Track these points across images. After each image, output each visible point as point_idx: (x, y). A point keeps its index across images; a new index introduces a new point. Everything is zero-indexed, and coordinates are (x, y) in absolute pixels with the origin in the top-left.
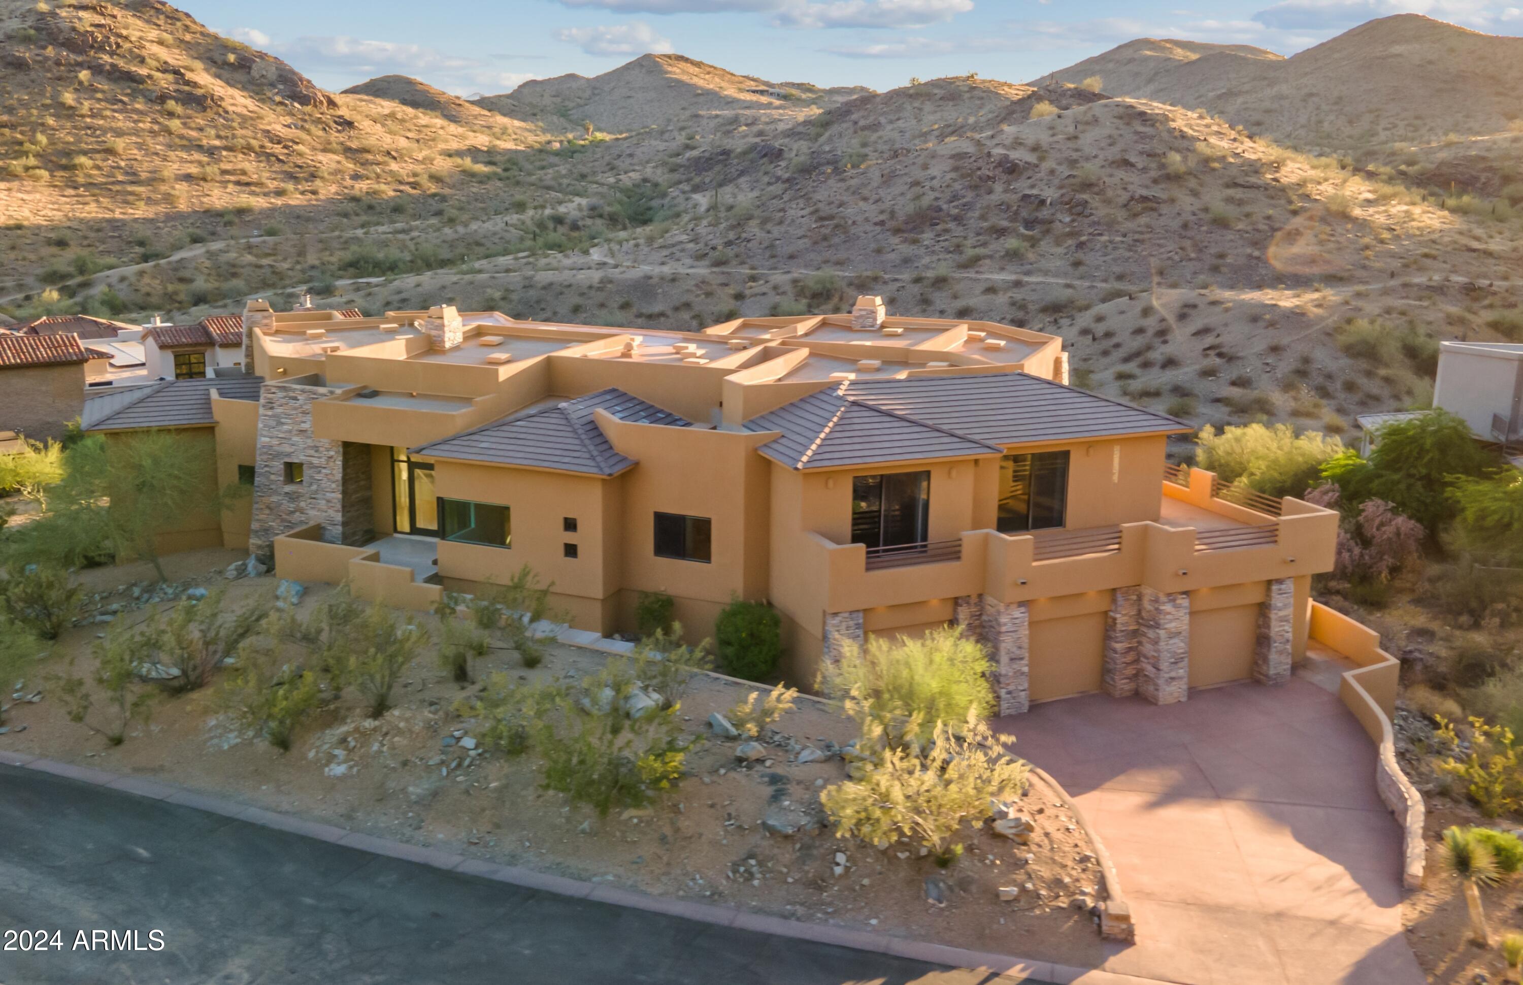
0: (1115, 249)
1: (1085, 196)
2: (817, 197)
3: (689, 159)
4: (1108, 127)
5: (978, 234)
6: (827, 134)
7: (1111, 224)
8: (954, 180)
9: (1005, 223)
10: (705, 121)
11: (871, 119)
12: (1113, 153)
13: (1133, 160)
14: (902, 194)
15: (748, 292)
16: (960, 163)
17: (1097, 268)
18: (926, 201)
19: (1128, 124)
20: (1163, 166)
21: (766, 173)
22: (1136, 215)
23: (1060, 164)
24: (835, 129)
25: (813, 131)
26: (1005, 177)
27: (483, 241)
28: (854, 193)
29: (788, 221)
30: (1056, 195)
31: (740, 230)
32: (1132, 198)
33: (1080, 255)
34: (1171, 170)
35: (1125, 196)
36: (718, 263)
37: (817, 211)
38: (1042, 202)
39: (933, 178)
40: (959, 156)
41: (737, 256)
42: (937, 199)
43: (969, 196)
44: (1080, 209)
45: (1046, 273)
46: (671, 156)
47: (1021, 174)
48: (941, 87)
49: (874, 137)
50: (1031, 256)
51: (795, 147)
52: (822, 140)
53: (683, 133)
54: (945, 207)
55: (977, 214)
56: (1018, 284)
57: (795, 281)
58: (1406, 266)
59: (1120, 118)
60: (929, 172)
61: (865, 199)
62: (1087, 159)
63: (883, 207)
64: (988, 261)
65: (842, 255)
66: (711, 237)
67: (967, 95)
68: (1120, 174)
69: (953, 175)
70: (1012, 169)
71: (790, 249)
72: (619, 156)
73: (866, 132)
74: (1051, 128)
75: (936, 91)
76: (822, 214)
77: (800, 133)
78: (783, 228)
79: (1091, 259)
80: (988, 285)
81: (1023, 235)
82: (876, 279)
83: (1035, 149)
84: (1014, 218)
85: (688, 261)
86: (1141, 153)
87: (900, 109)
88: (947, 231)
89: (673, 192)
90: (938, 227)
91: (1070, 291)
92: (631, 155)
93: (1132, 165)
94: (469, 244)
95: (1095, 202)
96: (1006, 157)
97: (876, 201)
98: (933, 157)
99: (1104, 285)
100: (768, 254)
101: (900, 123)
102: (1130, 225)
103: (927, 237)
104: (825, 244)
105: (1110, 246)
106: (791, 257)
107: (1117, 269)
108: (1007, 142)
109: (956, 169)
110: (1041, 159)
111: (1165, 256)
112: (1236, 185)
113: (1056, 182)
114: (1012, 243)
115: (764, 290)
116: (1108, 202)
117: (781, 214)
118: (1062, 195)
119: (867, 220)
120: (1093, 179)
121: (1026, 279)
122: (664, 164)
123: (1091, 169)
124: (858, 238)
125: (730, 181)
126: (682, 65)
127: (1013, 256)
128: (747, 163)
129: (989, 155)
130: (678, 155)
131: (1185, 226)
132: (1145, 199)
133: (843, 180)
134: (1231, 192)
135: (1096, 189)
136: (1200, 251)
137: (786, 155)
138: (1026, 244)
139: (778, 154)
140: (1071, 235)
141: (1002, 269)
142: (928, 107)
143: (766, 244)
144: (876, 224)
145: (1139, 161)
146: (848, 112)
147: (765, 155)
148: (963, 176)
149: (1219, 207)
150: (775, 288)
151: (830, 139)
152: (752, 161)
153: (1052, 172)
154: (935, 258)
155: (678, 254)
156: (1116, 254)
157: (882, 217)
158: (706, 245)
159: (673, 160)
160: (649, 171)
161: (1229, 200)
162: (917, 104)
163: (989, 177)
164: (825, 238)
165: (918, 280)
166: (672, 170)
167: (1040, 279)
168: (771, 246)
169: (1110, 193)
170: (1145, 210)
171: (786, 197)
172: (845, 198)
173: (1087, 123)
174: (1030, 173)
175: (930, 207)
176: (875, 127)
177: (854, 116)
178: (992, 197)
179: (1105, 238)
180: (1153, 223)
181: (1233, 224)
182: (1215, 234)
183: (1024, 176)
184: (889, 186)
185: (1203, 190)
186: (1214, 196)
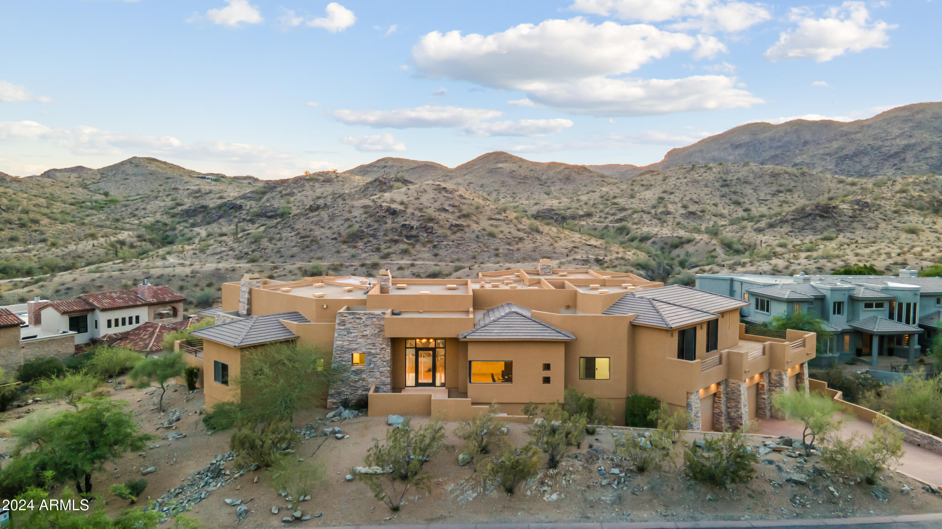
0: (450, 248)
1: (431, 225)
2: (297, 227)
3: (182, 211)
4: (431, 194)
5: (385, 243)
6: (265, 197)
7: (445, 237)
8: (367, 218)
9: (397, 238)
10: (181, 192)
12: (437, 205)
13: (447, 208)
14: (342, 225)
15: (275, 275)
16: (367, 210)
17: (446, 256)
18: (356, 227)
19: (440, 193)
20: (460, 211)
21: (235, 217)
22: (455, 233)
23: (415, 210)
25: (256, 196)
26: (391, 216)
27: (82, 255)
28: (316, 225)
29: (284, 239)
30: (418, 224)
31: (257, 244)
32: (452, 225)
33: (436, 251)
34: (464, 212)
35: (448, 225)
36: (253, 261)
37: (299, 234)
38: (412, 228)
39: (355, 217)
40: (365, 207)
41: (261, 257)
42: (360, 227)
43: (376, 225)
44: (430, 230)
45: (424, 259)
46: (169, 209)
47: (398, 215)
48: (322, 176)
50: (413, 252)
51: (249, 203)
52: (263, 200)
53: (170, 198)
54: (365, 230)
55: (382, 233)
56: (412, 265)
57: (300, 268)
58: (570, 251)
59: (436, 190)
60: (353, 214)
61: (323, 227)
62: (427, 208)
63: (334, 231)
64: (394, 255)
65: (319, 255)
66: (241, 248)
67: (335, 180)
68: (443, 215)
69: (365, 215)
70: (394, 213)
71: (290, 253)
72: (137, 209)
74: (406, 194)
75: (320, 178)
76: (301, 235)
77: (250, 197)
78: (283, 243)
79: (442, 252)
80: (399, 266)
81: (407, 243)
82: (341, 265)
83: (402, 203)
84: (400, 234)
85: (234, 261)
86: (450, 205)
87: (303, 185)
88: (370, 241)
89: (179, 227)
90: (365, 240)
91: (438, 267)
92: (144, 209)
93: (447, 211)
94: (74, 257)
95: (436, 227)
96: (390, 207)
97: (330, 228)
98: (353, 207)
99: (451, 264)
100: (278, 255)
102: (453, 237)
103: (360, 244)
104: (309, 249)
105: (448, 247)
106: (292, 256)
107: (455, 257)
108: (388, 200)
109: (366, 213)
110: (406, 208)
111: (474, 250)
112: (492, 219)
113: (416, 218)
114: (403, 246)
115: (284, 273)
116: (442, 227)
117: (279, 236)
118: (420, 224)
119: (327, 237)
120: (433, 217)
121: (416, 263)
122: (167, 213)
123: (431, 212)
124: (325, 246)
125: (214, 221)
126: (155, 163)
127: (405, 252)
128: (221, 212)
129: (381, 206)
130: (174, 208)
131: (478, 237)
132: (457, 225)
133: (308, 218)
134: (491, 222)
135: (435, 222)
136: (487, 247)
137: (244, 208)
138: (410, 247)
139: (240, 207)
140: (430, 242)
141: (402, 258)
142: (317, 185)
143: (275, 251)
144: (332, 239)
145: (451, 209)
147: (232, 208)
148: (370, 216)
149: (490, 229)
150: (290, 272)
151: (268, 200)
152: (225, 211)
153: (413, 214)
154: (367, 254)
155: (225, 258)
156: (451, 250)
157: (334, 236)
158: (241, 252)
159: (172, 211)
160: (158, 217)
161: (492, 225)
163: (384, 216)
164: (308, 247)
165: (363, 265)
166: (173, 216)
167: (422, 262)
168: (279, 252)
169: (442, 223)
170: (459, 230)
171: (279, 227)
172: (312, 227)
173: (421, 192)
174: (403, 215)
175: (358, 231)
176: (291, 194)
177: (279, 189)
178: (387, 225)
179: (445, 243)
180: (464, 236)
181: (497, 235)
182: (491, 240)
183: (400, 216)
184: (334, 221)
185: (480, 222)
186: (485, 224)
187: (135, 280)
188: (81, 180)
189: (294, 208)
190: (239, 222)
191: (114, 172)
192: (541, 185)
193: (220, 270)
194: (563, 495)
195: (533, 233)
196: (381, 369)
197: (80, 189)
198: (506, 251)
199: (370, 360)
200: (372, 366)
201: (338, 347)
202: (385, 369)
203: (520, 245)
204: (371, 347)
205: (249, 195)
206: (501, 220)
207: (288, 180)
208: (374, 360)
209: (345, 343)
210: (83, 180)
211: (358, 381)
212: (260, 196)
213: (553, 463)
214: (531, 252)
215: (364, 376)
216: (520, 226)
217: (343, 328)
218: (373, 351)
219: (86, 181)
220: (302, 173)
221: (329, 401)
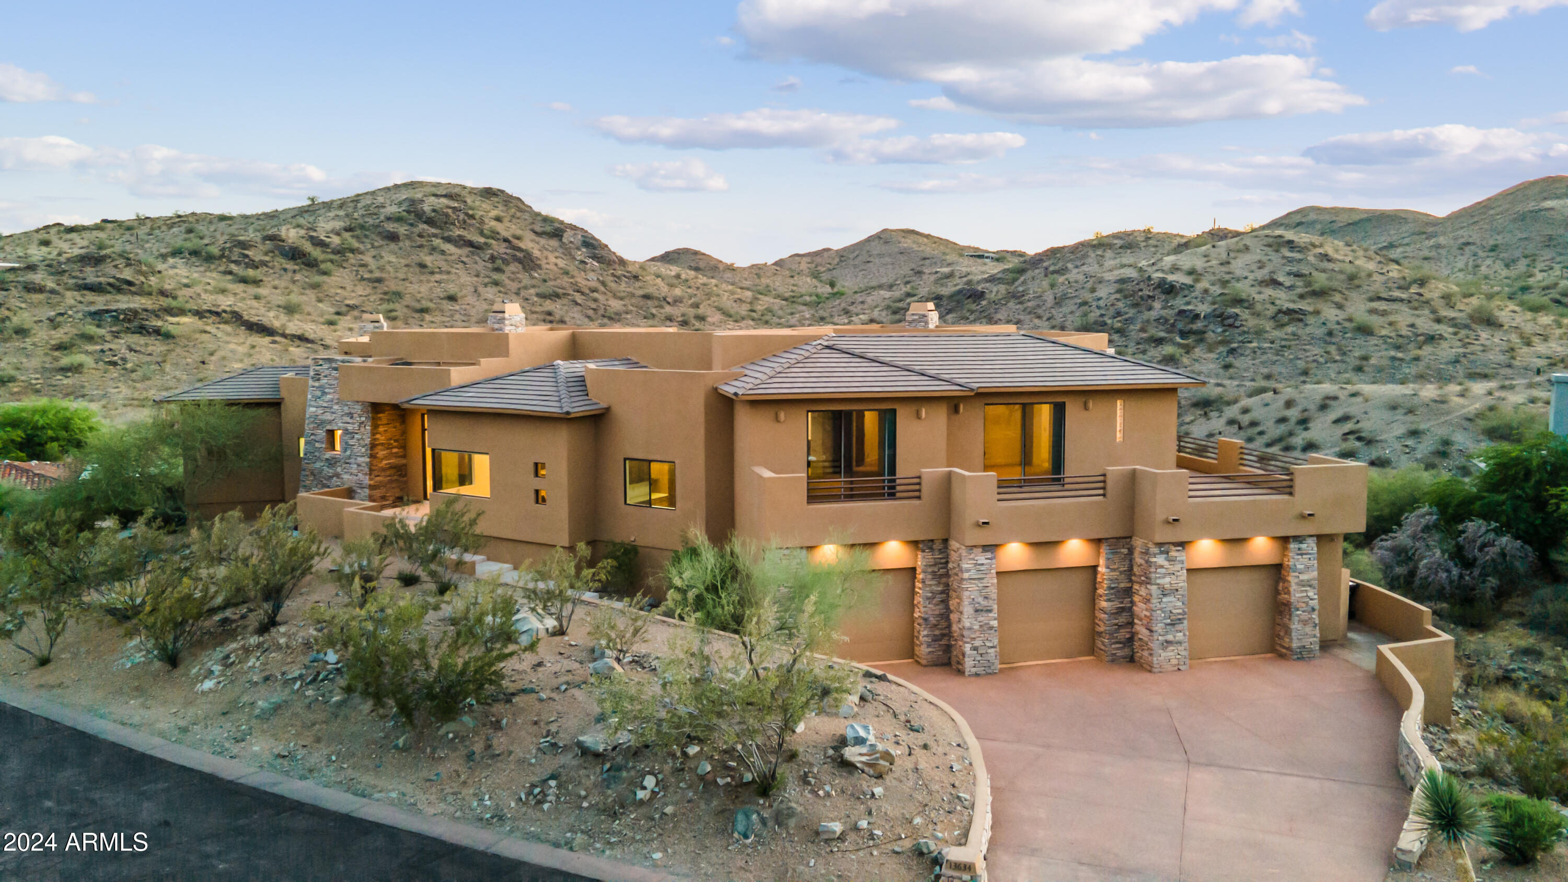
0: (1263, 353)
1: (1237, 310)
5: (1138, 343)
6: (1022, 279)
7: (1259, 333)
8: (1118, 300)
9: (1162, 334)
11: (1060, 265)
12: (1262, 274)
13: (1281, 279)
14: (1072, 312)
16: (1123, 286)
17: (1246, 369)
19: (1277, 251)
20: (1309, 284)
22: (1283, 326)
23: (1213, 284)
24: (1029, 274)
25: (1011, 276)
26: (1163, 297)
28: (1030, 313)
30: (1209, 310)
32: (1280, 311)
33: (1230, 359)
34: (1316, 287)
35: (1272, 310)
38: (1197, 316)
39: (1099, 299)
40: (1122, 281)
42: (1102, 315)
43: (1132, 312)
44: (1231, 321)
46: (895, 302)
47: (1177, 294)
48: (1120, 238)
49: (1061, 279)
50: (1185, 360)
51: (995, 289)
52: (1017, 284)
54: (1109, 322)
55: (1138, 327)
58: (1552, 365)
59: (1269, 246)
60: (1096, 294)
61: (1039, 317)
62: (1238, 280)
67: (1144, 244)
68: (1269, 292)
69: (1118, 296)
70: (1169, 290)
73: (1055, 275)
74: (1205, 256)
79: (1238, 362)
81: (1178, 344)
83: (1191, 272)
84: (1172, 328)
86: (1289, 274)
91: (1220, 388)
92: (863, 302)
93: (1280, 284)
95: (1244, 314)
96: (1165, 279)
97: (1049, 319)
98: (1100, 282)
99: (1251, 383)
101: (1085, 268)
102: (1277, 333)
105: (1259, 352)
107: (1265, 371)
108: (1166, 268)
109: (1119, 291)
110: (1197, 280)
111: (1311, 359)
112: (1379, 299)
113: (1210, 299)
114: (1168, 349)
116: (1258, 315)
118: (1215, 310)
120: (1244, 296)
123: (1244, 288)
126: (912, 237)
128: (954, 304)
129: (1149, 278)
131: (1330, 333)
132: (1289, 312)
134: (1375, 305)
135: (1246, 304)
136: (1345, 354)
137: (987, 296)
138: (1182, 351)
139: (980, 295)
140: (1223, 342)
145: (1287, 281)
146: (1041, 261)
148: (1126, 297)
149: (1362, 317)
151: (1024, 283)
153: (1206, 291)
156: (1264, 357)
161: (1372, 311)
162: (1099, 252)
163: (1149, 297)
166: (895, 313)
169: (1259, 307)
170: (1292, 320)
172: (1022, 317)
173: (1238, 251)
174: (1186, 292)
178: (1152, 313)
179: (1254, 345)
180: (1300, 332)
181: (1376, 331)
182: (1361, 341)
183: (1181, 295)
184: (1061, 306)
185: (1348, 304)
186: (1358, 308)
191: (855, 252)
195: (1474, 326)
198: (1385, 362)
203: (1427, 350)
205: (999, 276)
206: (1402, 300)
212: (1015, 275)
214: (1447, 363)
216: (1445, 313)
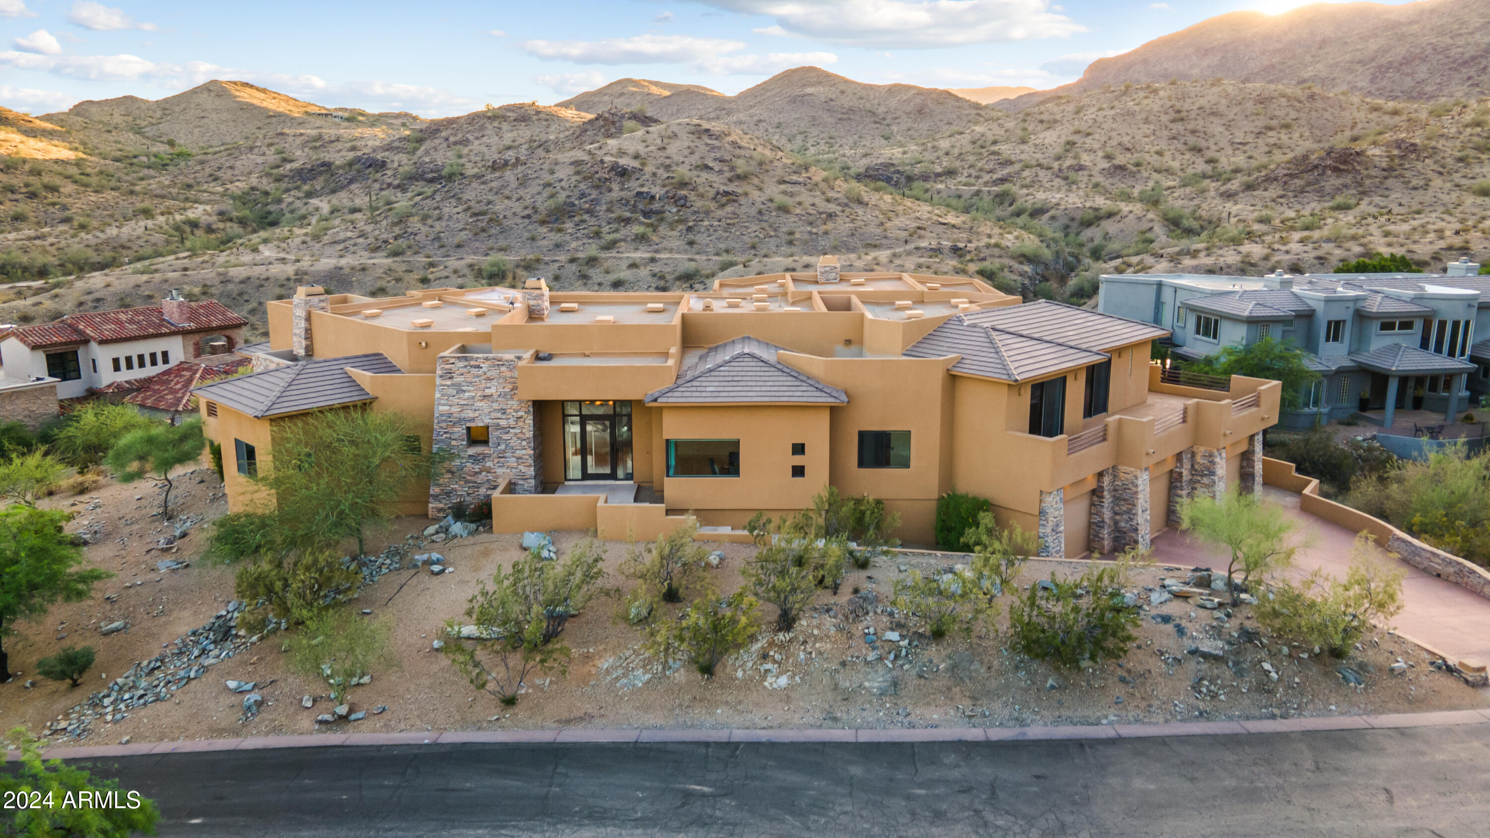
0: (715, 231)
1: (683, 192)
2: (465, 197)
3: (291, 171)
4: (685, 141)
5: (609, 223)
6: (423, 148)
7: (707, 213)
8: (579, 182)
9: (628, 214)
10: (290, 139)
11: (460, 136)
12: (695, 159)
13: (711, 164)
14: (539, 193)
15: (431, 277)
16: (579, 168)
17: (707, 245)
18: (562, 197)
19: (699, 138)
20: (732, 169)
21: (376, 181)
22: (723, 206)
23: (658, 168)
26: (618, 179)
27: (129, 244)
28: (497, 193)
29: (446, 217)
30: (662, 192)
31: (403, 225)
32: (718, 193)
33: (691, 236)
34: (739, 171)
35: (712, 193)
36: (395, 254)
37: (469, 208)
38: (653, 198)
39: (561, 181)
40: (577, 163)
41: (409, 247)
42: (569, 197)
43: (594, 194)
44: (682, 201)
45: (671, 251)
46: (272, 168)
47: (630, 176)
48: (512, 111)
49: (465, 151)
50: (655, 238)
51: (396, 158)
52: (419, 153)
53: (273, 149)
54: (577, 202)
55: (604, 207)
56: (653, 260)
57: (471, 266)
58: (911, 235)
59: (693, 133)
60: (556, 175)
61: (508, 198)
62: (677, 165)
63: (526, 204)
64: (623, 244)
65: (502, 243)
66: (377, 232)
67: (535, 118)
68: (704, 175)
69: (577, 177)
70: (623, 173)
71: (456, 240)
72: (220, 168)
73: (458, 147)
74: (644, 141)
75: (509, 114)
76: (473, 210)
77: (398, 148)
78: (444, 224)
79: (701, 239)
80: (631, 262)
81: (644, 223)
82: (538, 261)
83: (637, 157)
84: (634, 209)
85: (365, 254)
86: (715, 160)
87: (482, 128)
88: (583, 221)
89: (288, 198)
90: (576, 219)
91: (693, 264)
93: (711, 169)
94: (115, 248)
95: (692, 196)
96: (616, 163)
97: (518, 200)
99: (717, 258)
100: (437, 245)
101: (485, 140)
102: (720, 213)
103: (569, 226)
104: (484, 234)
105: (712, 229)
106: (459, 246)
107: (723, 246)
108: (614, 151)
109: (578, 173)
110: (643, 164)
111: (753, 235)
112: (785, 182)
113: (659, 182)
114: (638, 229)
115: (445, 274)
116: (702, 196)
117: (437, 212)
118: (667, 192)
119: (514, 214)
120: (687, 180)
121: (658, 256)
122: (268, 175)
123: (683, 172)
124: (512, 229)
125: (342, 188)
126: (248, 90)
127: (641, 239)
128: (353, 173)
129: (602, 162)
130: (278, 167)
131: (760, 212)
132: (727, 193)
133: (484, 183)
134: (783, 187)
135: (690, 187)
136: (775, 230)
138: (651, 229)
140: (680, 221)
141: (637, 249)
142: (505, 126)
143: (432, 236)
144: (523, 217)
145: (717, 166)
147: (370, 166)
148: (585, 179)
149: (780, 199)
150: (455, 272)
152: (359, 171)
153: (654, 174)
154: (580, 243)
155: (352, 249)
156: (717, 234)
157: (527, 212)
158: (377, 239)
159: (275, 171)
160: (254, 180)
161: (784, 193)
163: (607, 179)
164: (483, 230)
165: (573, 260)
167: (668, 256)
168: (438, 238)
169: (701, 190)
170: (729, 201)
171: (438, 197)
172: (490, 198)
173: (669, 138)
174: (638, 176)
175: (565, 203)
176: (465, 142)
177: (444, 134)
178: (612, 194)
179: (706, 223)
180: (737, 211)
181: (792, 210)
182: (783, 218)
183: (634, 177)
184: (526, 187)
185: (765, 186)
186: (773, 190)
187: (205, 286)
188: (130, 119)
189: (469, 165)
190: (381, 189)
191: (183, 106)
192: (876, 122)
193: (341, 268)
194: (797, 678)
195: (851, 205)
196: (519, 453)
197: (131, 135)
198: (806, 237)
199: (499, 438)
200: (502, 447)
201: (442, 415)
202: (524, 452)
203: (830, 226)
204: (499, 415)
205: (397, 144)
206: (800, 183)
207: (458, 118)
208: (505, 437)
209: (455, 409)
210: (135, 119)
211: (480, 473)
212: (414, 145)
213: (786, 622)
214: (847, 236)
215: (489, 464)
216: (831, 194)
217: (449, 382)
218: (503, 423)
219: (138, 122)
220: (481, 108)
221: (430, 505)
